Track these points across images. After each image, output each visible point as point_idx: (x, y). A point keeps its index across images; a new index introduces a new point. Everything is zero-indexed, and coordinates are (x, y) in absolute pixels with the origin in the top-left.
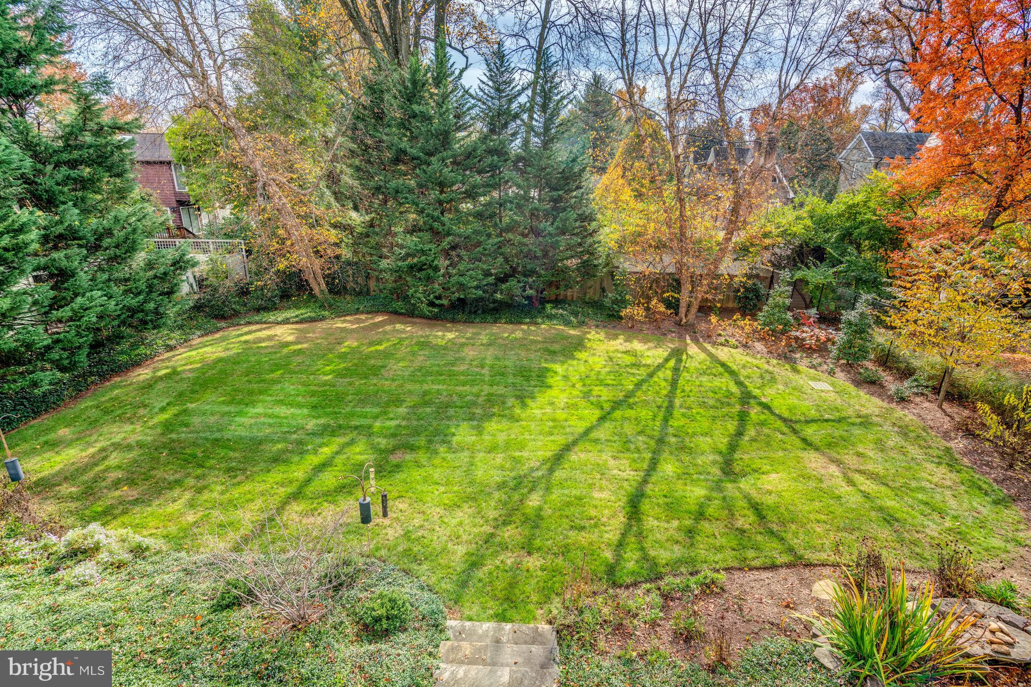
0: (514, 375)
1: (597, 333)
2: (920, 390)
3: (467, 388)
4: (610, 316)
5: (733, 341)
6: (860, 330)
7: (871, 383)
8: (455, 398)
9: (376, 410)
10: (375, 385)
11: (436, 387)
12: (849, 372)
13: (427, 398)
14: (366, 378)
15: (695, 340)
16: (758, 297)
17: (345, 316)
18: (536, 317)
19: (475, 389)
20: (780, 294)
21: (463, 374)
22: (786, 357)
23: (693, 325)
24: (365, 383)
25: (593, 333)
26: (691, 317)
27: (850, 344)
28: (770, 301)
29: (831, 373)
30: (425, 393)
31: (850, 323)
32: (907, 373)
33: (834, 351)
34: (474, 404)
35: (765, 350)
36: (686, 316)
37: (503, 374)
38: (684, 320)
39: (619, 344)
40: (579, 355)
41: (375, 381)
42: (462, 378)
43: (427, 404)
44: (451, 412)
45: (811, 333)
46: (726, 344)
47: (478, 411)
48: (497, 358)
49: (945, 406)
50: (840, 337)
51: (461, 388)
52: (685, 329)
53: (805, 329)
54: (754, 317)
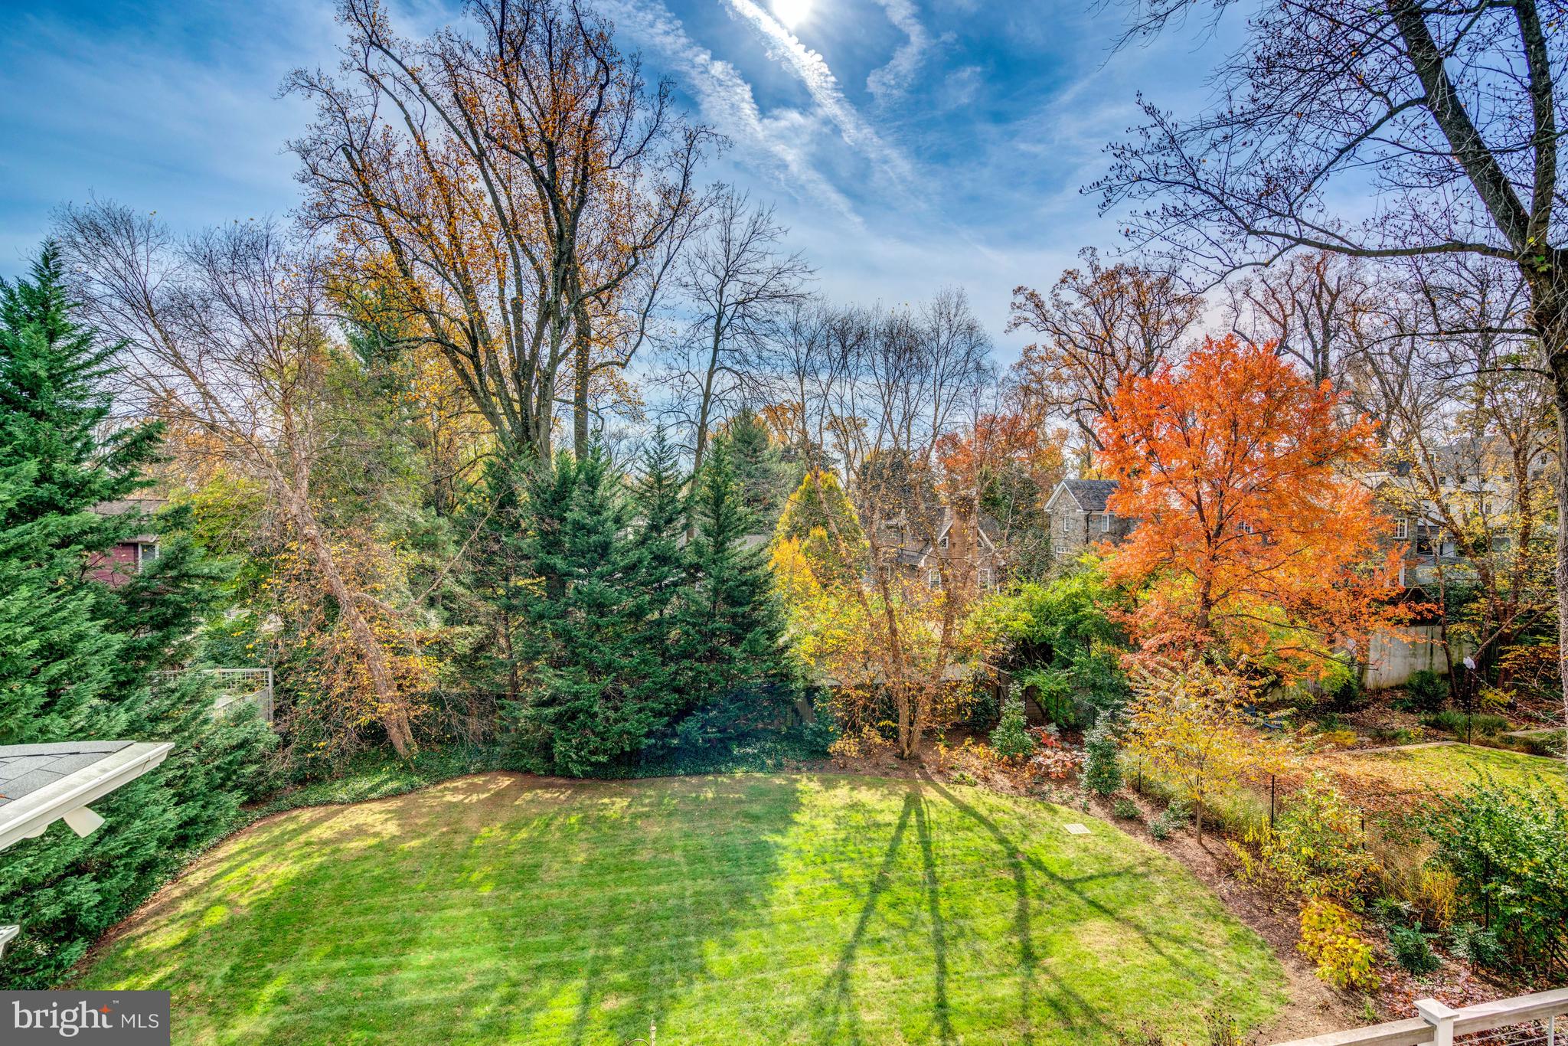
0: (718, 859)
1: (810, 780)
2: (1178, 823)
3: (663, 887)
4: (813, 752)
5: (969, 775)
6: (1105, 754)
7: (1129, 819)
8: (654, 905)
9: (555, 938)
10: (538, 897)
11: (623, 890)
12: (1104, 806)
13: (617, 909)
14: (520, 887)
15: (928, 779)
16: (987, 711)
17: (443, 781)
18: (717, 762)
19: (675, 887)
20: (1013, 709)
21: (650, 865)
22: (1034, 793)
23: (917, 758)
24: (524, 897)
25: (805, 780)
26: (915, 747)
27: (1097, 772)
28: (1003, 720)
29: (1086, 809)
30: (613, 902)
31: (1093, 746)
32: (1161, 802)
33: (1083, 778)
34: (680, 910)
35: (1009, 784)
36: (909, 746)
37: (702, 860)
38: (907, 752)
39: (842, 794)
40: (797, 817)
41: (536, 892)
42: (653, 872)
43: (619, 919)
44: (656, 926)
45: (1052, 758)
46: (962, 781)
47: (691, 920)
48: (687, 836)
49: (1206, 839)
50: (1086, 759)
51: (656, 888)
52: (909, 761)
53: (1048, 752)
54: (989, 743)
